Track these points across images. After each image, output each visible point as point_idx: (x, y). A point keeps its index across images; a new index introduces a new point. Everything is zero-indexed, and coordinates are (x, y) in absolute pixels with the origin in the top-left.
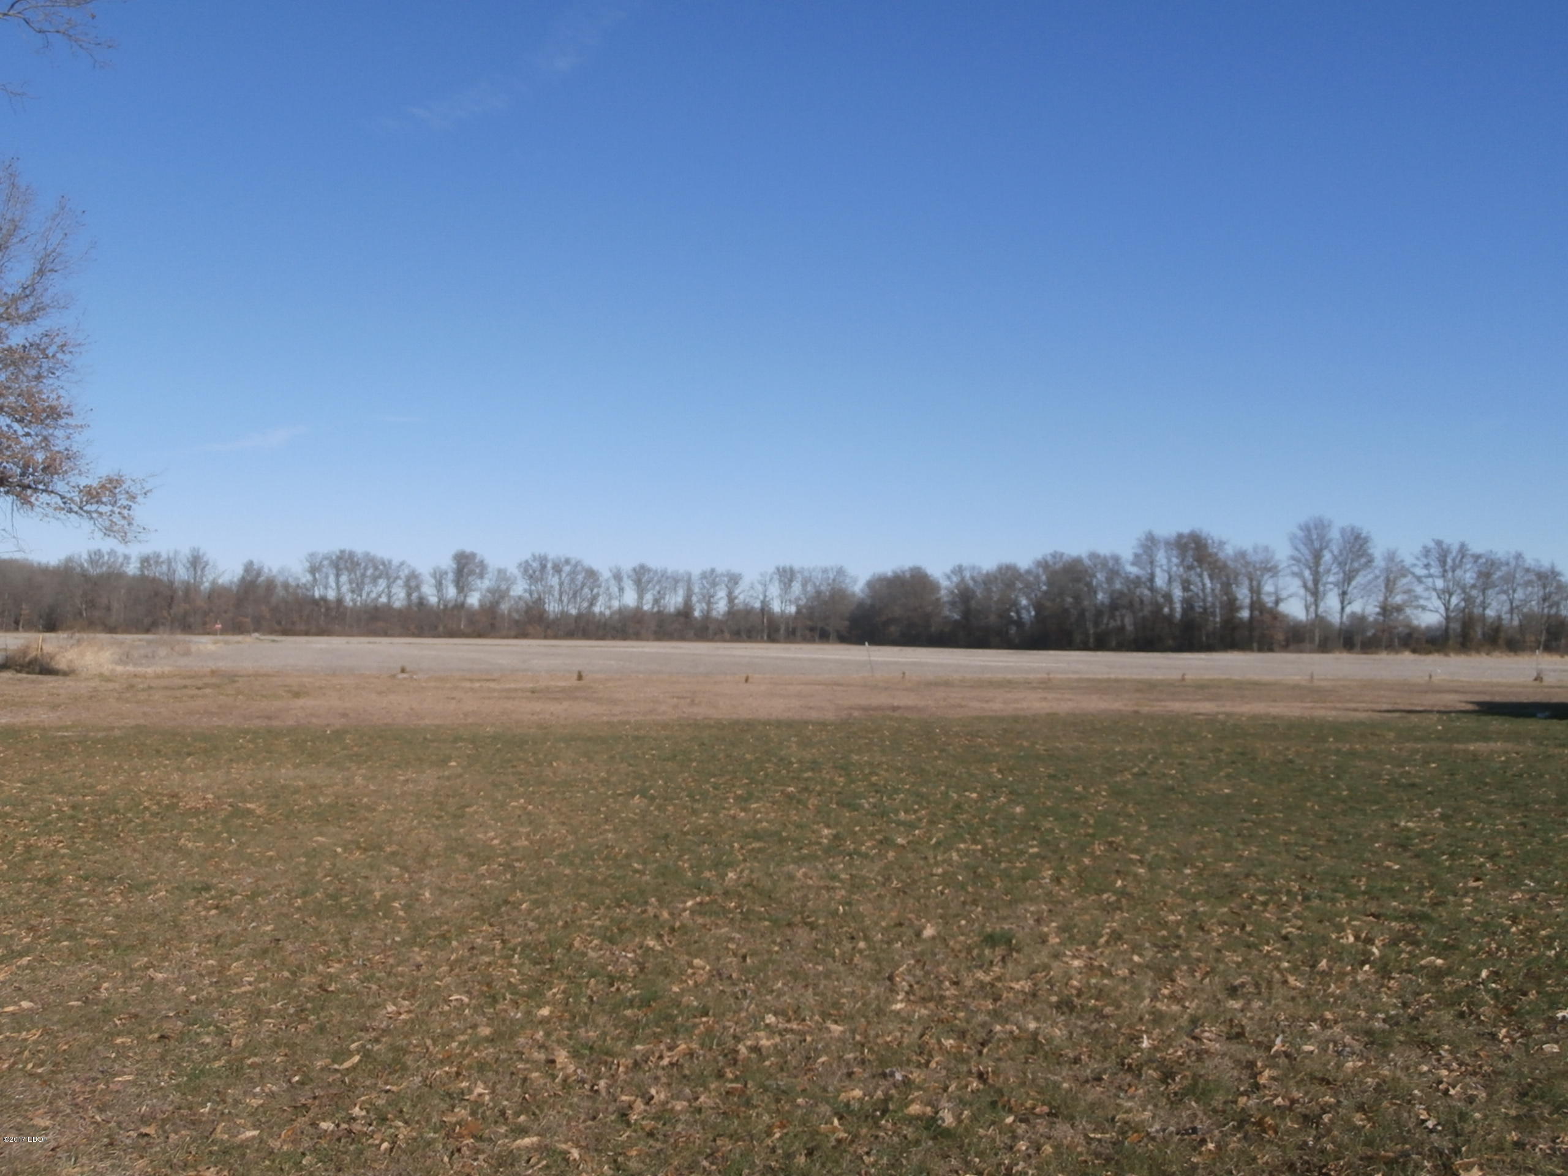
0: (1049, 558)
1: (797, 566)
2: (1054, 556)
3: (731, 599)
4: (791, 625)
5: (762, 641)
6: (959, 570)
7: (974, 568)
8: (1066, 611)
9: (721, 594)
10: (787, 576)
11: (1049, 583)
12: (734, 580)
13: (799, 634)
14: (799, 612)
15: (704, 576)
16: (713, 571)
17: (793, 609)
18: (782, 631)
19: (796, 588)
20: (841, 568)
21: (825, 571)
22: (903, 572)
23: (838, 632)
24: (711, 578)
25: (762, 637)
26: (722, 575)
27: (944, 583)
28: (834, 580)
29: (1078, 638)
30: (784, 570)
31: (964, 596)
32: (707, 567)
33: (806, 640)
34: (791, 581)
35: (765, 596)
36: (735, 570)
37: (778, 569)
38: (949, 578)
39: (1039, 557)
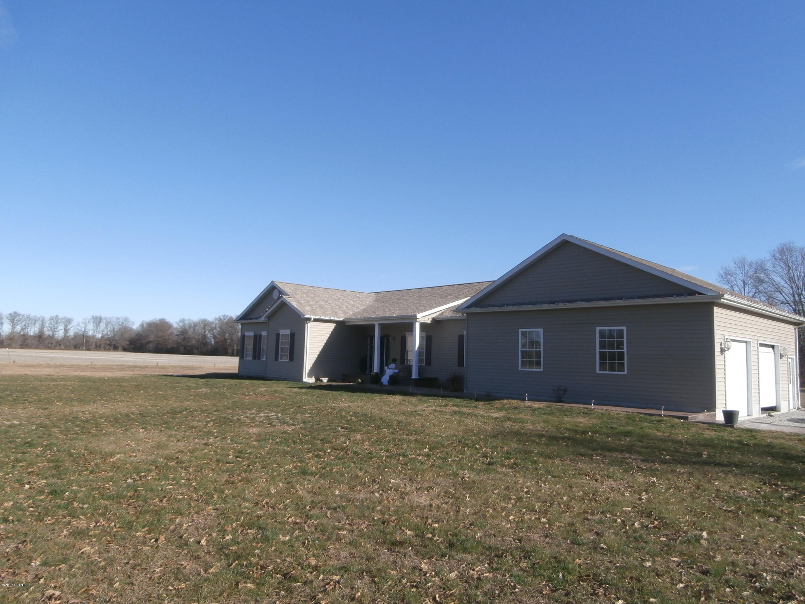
0: (222, 317)
1: (103, 315)
2: (224, 316)
3: (66, 331)
4: (99, 343)
5: (82, 350)
6: (183, 321)
7: (190, 320)
8: (226, 340)
9: (61, 327)
10: (98, 320)
11: (220, 328)
12: (69, 321)
13: (102, 347)
14: (102, 337)
15: (52, 318)
16: (57, 316)
17: (99, 336)
18: (93, 346)
19: (102, 325)
20: (127, 318)
21: (118, 318)
22: (157, 321)
23: (123, 346)
24: (56, 320)
25: (83, 348)
26: (62, 319)
27: (175, 326)
28: (122, 323)
29: (230, 351)
30: (97, 318)
31: (183, 332)
32: (54, 314)
33: (105, 349)
34: (100, 322)
35: (85, 330)
36: (69, 316)
37: (93, 317)
38: (178, 324)
39: (217, 316)
